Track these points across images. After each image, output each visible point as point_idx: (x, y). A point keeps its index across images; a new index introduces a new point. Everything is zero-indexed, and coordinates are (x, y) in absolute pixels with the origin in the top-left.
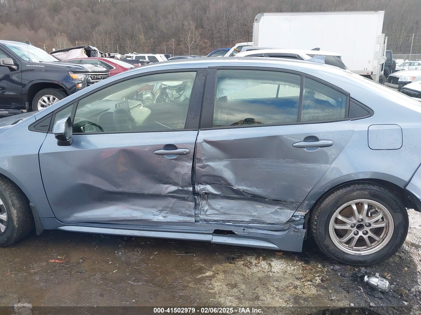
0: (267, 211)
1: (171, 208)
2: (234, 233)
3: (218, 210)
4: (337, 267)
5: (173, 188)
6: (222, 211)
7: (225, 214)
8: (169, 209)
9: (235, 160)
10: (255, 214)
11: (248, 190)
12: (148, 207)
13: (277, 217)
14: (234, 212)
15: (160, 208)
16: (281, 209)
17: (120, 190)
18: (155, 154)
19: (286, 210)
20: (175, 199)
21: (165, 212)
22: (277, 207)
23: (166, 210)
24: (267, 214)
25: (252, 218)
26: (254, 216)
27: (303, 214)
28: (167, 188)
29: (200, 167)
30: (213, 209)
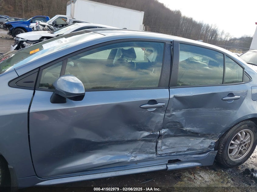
0: (196, 142)
1: (140, 149)
2: (180, 161)
3: (168, 146)
4: (231, 170)
5: (146, 134)
6: (171, 146)
7: (172, 148)
8: (138, 150)
9: (188, 109)
10: (190, 145)
11: (191, 130)
12: (123, 151)
13: (202, 145)
14: (177, 146)
15: (132, 151)
16: (204, 139)
17: (107, 140)
18: (141, 108)
19: (207, 140)
20: (143, 142)
21: (134, 153)
22: (202, 139)
23: (135, 151)
24: (197, 144)
25: (188, 148)
26: (189, 146)
27: (215, 141)
28: (142, 134)
29: (168, 116)
30: (165, 145)
